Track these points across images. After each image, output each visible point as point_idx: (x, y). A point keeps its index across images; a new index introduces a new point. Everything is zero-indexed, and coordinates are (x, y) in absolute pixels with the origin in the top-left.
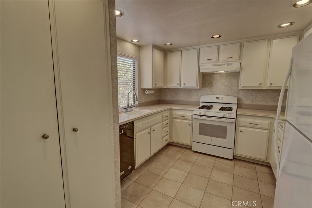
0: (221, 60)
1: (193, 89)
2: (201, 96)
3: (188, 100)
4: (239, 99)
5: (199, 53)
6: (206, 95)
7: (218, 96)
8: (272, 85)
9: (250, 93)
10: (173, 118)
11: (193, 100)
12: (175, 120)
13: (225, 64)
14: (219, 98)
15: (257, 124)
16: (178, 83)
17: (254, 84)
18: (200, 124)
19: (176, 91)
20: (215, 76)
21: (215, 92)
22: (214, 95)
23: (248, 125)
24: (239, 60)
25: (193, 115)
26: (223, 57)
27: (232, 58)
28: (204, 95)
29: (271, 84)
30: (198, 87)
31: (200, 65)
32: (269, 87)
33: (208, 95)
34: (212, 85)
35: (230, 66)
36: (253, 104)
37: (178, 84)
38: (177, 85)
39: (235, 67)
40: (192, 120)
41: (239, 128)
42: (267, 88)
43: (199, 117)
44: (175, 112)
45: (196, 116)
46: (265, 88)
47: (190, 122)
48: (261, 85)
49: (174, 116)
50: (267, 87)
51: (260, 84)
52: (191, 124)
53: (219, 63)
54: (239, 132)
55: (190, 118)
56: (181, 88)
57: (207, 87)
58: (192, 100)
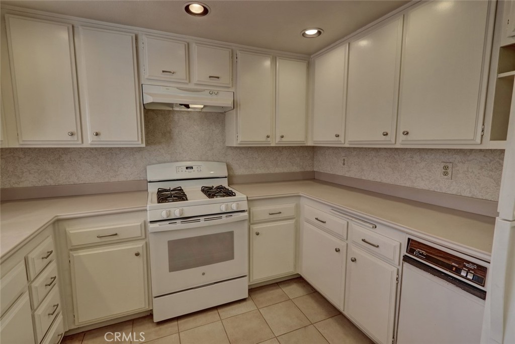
0: (196, 78)
1: (120, 149)
2: (148, 168)
3: (106, 180)
4: (229, 168)
5: (137, 48)
6: (160, 163)
7: (189, 164)
8: (283, 139)
9: (243, 154)
10: (71, 250)
11: (125, 179)
12: (82, 253)
13: (204, 90)
14: (192, 168)
15: (280, 213)
16: (74, 130)
17: (257, 137)
18: (171, 244)
19: (60, 156)
20: (176, 117)
21: (180, 154)
22: (177, 161)
23: (267, 217)
24: (231, 85)
25: (145, 222)
26: (200, 73)
27: (218, 78)
28: (153, 164)
29: (282, 137)
30: (142, 143)
31: (142, 82)
32: (280, 143)
33: (165, 162)
34: (171, 138)
35: (214, 96)
36: (249, 173)
37: (72, 134)
38: (70, 138)
39: (224, 100)
40: (144, 237)
41: (252, 229)
42: (276, 144)
43: (166, 226)
44: (73, 230)
45: (156, 225)
46: (273, 145)
47: (139, 246)
48: (269, 139)
49: (75, 242)
50: (277, 142)
51: (268, 137)
52: (141, 252)
53: (191, 86)
54: (255, 235)
55: (138, 233)
56: (84, 146)
57: (160, 143)
58: (121, 178)
